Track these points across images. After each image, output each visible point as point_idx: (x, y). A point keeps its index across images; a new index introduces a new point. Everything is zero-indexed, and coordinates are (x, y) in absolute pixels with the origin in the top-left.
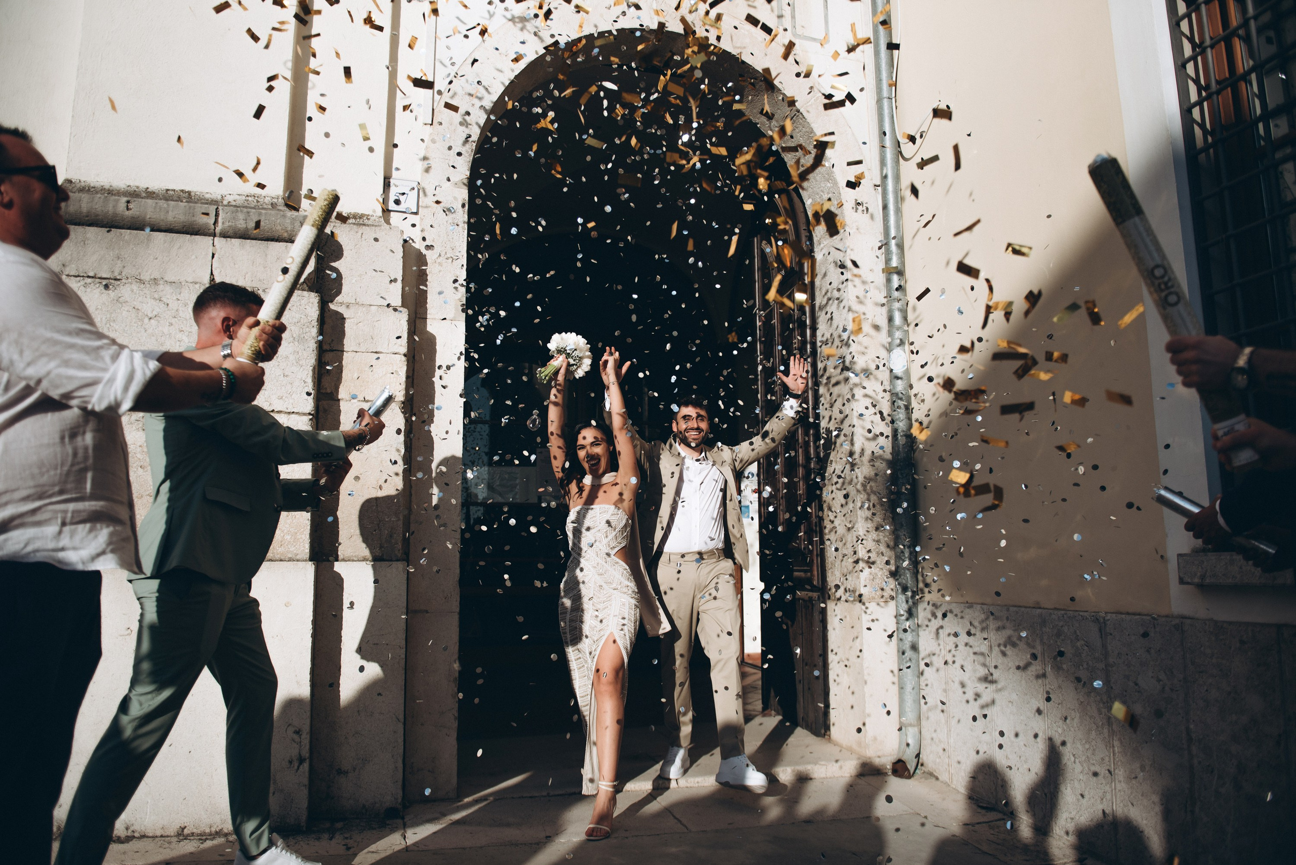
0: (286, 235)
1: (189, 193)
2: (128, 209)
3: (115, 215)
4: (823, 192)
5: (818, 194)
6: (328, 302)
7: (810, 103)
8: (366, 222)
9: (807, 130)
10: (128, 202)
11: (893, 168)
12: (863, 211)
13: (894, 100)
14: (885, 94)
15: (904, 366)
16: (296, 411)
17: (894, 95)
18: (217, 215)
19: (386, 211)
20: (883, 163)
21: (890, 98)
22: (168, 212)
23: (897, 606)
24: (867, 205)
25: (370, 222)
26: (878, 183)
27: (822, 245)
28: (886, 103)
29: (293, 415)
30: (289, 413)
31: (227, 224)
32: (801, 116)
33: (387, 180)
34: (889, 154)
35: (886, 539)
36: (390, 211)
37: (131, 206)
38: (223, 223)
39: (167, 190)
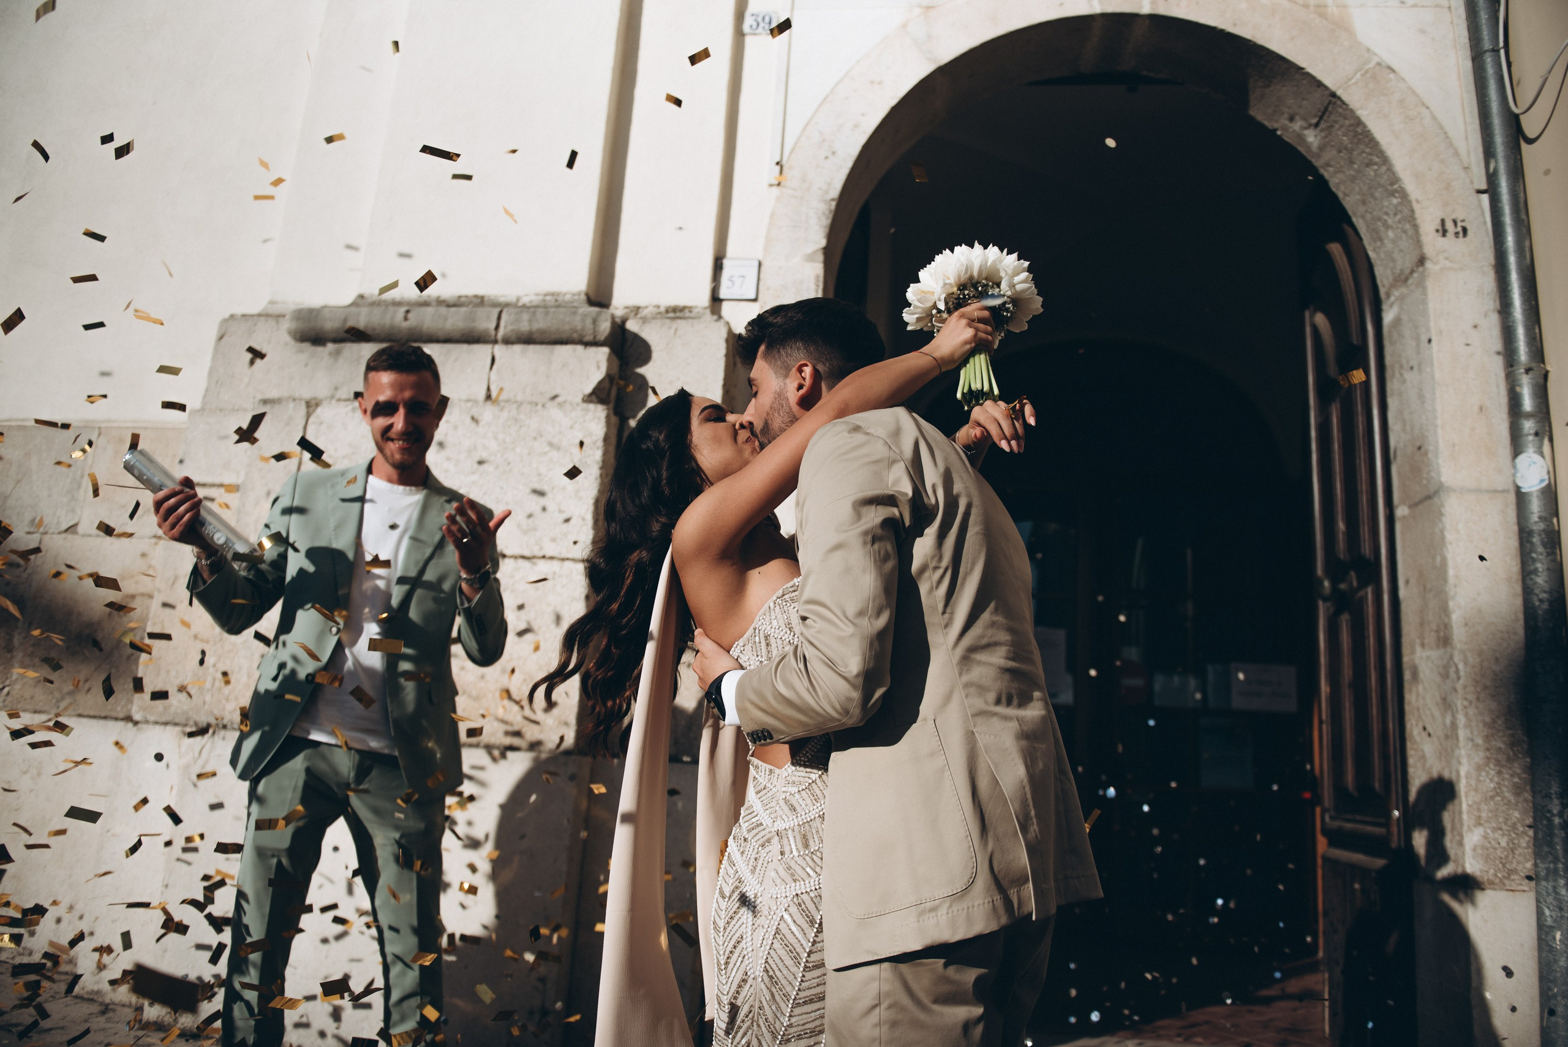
0: (575, 336)
1: (482, 298)
2: (406, 319)
3: (392, 327)
4: (1387, 214)
5: (1379, 219)
6: (628, 418)
7: (1354, 81)
8: (687, 314)
9: (1352, 121)
10: (408, 312)
11: (1507, 158)
12: (1457, 234)
13: (1502, 52)
14: (1487, 45)
15: (1542, 481)
16: (570, 556)
17: (1501, 44)
18: (499, 318)
19: (716, 300)
20: (1489, 153)
21: (1495, 51)
22: (446, 319)
23: (1538, 901)
24: (1463, 224)
25: (692, 315)
26: (1484, 186)
27: (1392, 299)
28: (1489, 59)
29: (567, 563)
30: (563, 560)
31: (510, 328)
32: (1339, 103)
33: (719, 262)
34: (1499, 140)
35: (1516, 780)
36: (721, 300)
37: (410, 315)
38: (505, 327)
39: (460, 297)
